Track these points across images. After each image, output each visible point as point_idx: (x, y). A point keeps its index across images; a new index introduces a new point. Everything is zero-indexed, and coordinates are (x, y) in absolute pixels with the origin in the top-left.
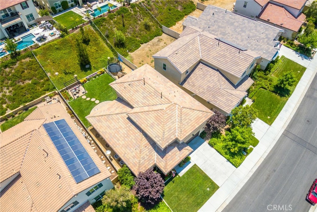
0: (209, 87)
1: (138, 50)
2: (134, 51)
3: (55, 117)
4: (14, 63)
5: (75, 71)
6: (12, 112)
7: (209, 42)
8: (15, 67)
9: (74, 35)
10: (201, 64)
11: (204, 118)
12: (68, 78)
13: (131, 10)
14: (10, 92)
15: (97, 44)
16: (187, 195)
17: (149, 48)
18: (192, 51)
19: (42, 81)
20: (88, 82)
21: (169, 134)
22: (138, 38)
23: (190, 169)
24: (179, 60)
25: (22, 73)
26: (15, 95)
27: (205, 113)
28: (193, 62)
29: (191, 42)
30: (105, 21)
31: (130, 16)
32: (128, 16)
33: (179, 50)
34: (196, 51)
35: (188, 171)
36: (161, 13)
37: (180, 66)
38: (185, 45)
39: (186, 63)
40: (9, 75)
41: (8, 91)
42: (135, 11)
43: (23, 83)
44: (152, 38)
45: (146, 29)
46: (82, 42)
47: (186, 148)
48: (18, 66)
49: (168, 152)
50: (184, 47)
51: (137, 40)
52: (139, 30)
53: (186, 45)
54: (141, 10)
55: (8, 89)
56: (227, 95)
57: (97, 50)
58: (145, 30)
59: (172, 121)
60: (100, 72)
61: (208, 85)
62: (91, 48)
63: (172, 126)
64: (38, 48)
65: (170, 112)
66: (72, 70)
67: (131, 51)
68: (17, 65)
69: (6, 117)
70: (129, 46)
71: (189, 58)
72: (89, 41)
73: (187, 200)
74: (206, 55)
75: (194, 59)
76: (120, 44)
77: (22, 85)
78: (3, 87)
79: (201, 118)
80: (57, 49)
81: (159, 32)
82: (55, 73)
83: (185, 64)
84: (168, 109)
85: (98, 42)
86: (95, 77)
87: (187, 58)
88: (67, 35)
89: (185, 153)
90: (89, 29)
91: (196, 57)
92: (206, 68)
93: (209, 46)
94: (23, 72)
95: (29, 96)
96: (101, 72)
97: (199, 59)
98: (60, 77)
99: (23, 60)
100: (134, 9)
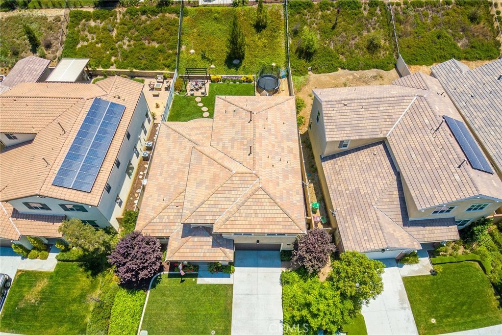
0: (358, 191)
1: (327, 76)
2: (320, 73)
3: (119, 98)
4: (156, 12)
5: (217, 60)
6: (116, 71)
7: (424, 116)
8: (154, 18)
9: (250, 11)
10: (381, 146)
11: (281, 227)
12: (201, 64)
13: (365, 9)
14: (129, 46)
15: (272, 38)
16: (180, 312)
17: (348, 80)
18: (379, 115)
19: (171, 52)
20: (221, 82)
21: (208, 210)
22: (341, 57)
23: (219, 285)
24: (339, 117)
25: (155, 30)
26: (131, 52)
27: (290, 220)
28: (364, 134)
29: (390, 99)
30: (309, 9)
31: (356, 17)
32: (352, 16)
33: (356, 101)
34: (388, 120)
35: (214, 284)
36: (416, 35)
37: (334, 127)
38: (374, 98)
39: (349, 129)
40: (141, 25)
41: (127, 43)
42: (372, 14)
43: (149, 43)
44: (367, 67)
45: (368, 48)
46: (254, 25)
47: (227, 250)
48: (157, 19)
49: (194, 235)
50: (370, 100)
51: (338, 58)
52: (355, 44)
53: (375, 100)
54: (382, 16)
55: (129, 41)
56: (373, 223)
57: (265, 46)
58: (365, 50)
59: (228, 196)
60: (245, 78)
61: (360, 186)
62: (259, 38)
63: (221, 203)
64: (195, 6)
65: (239, 182)
66: (213, 56)
67: (315, 70)
68: (157, 17)
69: (106, 72)
70: (316, 61)
71: (363, 123)
72: (264, 27)
73: (174, 319)
74: (400, 136)
75: (370, 130)
76: (306, 54)
77: (147, 44)
78: (126, 37)
79: (277, 223)
80: (216, 19)
81: (388, 63)
82: (191, 49)
83: (346, 129)
84: (239, 175)
85: (276, 34)
86: (235, 82)
87: (359, 122)
88: (241, 6)
89: (217, 255)
90: (278, 10)
91: (378, 130)
92: (382, 158)
93: (419, 122)
94: (158, 29)
95: (144, 62)
96: (247, 78)
97: (381, 136)
98: (193, 57)
99: (167, 15)
100: (372, 10)
